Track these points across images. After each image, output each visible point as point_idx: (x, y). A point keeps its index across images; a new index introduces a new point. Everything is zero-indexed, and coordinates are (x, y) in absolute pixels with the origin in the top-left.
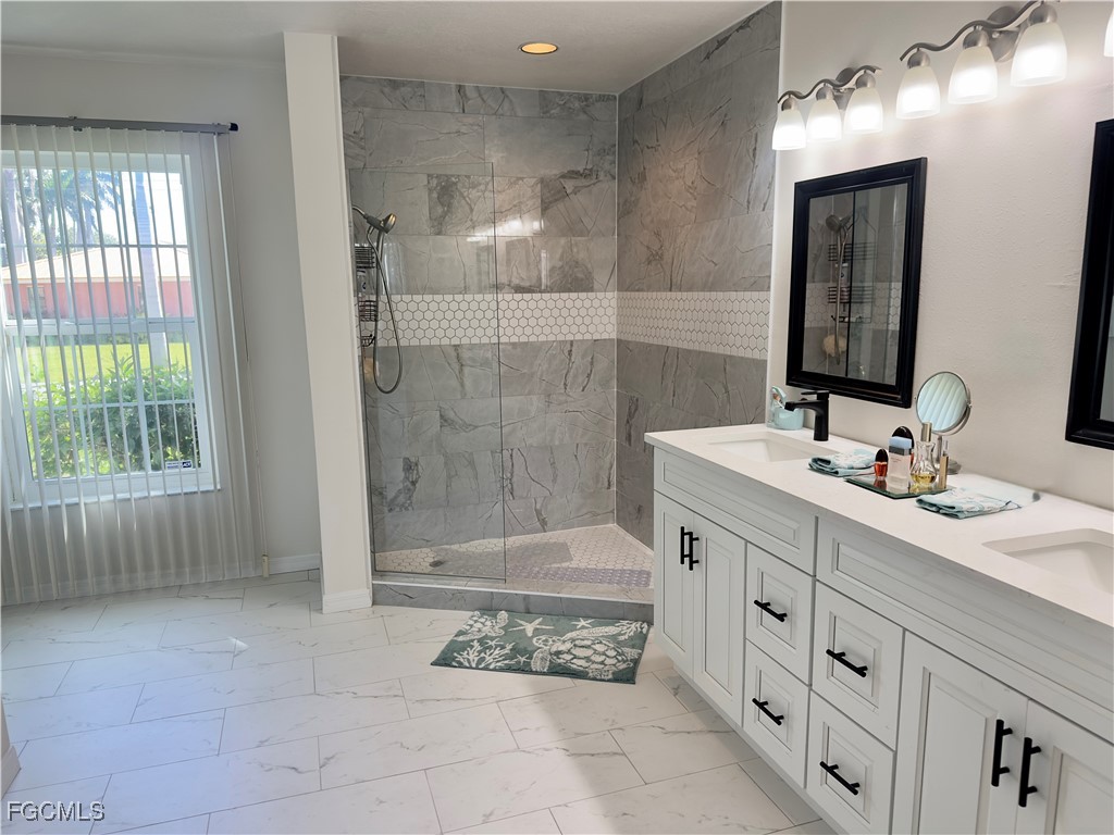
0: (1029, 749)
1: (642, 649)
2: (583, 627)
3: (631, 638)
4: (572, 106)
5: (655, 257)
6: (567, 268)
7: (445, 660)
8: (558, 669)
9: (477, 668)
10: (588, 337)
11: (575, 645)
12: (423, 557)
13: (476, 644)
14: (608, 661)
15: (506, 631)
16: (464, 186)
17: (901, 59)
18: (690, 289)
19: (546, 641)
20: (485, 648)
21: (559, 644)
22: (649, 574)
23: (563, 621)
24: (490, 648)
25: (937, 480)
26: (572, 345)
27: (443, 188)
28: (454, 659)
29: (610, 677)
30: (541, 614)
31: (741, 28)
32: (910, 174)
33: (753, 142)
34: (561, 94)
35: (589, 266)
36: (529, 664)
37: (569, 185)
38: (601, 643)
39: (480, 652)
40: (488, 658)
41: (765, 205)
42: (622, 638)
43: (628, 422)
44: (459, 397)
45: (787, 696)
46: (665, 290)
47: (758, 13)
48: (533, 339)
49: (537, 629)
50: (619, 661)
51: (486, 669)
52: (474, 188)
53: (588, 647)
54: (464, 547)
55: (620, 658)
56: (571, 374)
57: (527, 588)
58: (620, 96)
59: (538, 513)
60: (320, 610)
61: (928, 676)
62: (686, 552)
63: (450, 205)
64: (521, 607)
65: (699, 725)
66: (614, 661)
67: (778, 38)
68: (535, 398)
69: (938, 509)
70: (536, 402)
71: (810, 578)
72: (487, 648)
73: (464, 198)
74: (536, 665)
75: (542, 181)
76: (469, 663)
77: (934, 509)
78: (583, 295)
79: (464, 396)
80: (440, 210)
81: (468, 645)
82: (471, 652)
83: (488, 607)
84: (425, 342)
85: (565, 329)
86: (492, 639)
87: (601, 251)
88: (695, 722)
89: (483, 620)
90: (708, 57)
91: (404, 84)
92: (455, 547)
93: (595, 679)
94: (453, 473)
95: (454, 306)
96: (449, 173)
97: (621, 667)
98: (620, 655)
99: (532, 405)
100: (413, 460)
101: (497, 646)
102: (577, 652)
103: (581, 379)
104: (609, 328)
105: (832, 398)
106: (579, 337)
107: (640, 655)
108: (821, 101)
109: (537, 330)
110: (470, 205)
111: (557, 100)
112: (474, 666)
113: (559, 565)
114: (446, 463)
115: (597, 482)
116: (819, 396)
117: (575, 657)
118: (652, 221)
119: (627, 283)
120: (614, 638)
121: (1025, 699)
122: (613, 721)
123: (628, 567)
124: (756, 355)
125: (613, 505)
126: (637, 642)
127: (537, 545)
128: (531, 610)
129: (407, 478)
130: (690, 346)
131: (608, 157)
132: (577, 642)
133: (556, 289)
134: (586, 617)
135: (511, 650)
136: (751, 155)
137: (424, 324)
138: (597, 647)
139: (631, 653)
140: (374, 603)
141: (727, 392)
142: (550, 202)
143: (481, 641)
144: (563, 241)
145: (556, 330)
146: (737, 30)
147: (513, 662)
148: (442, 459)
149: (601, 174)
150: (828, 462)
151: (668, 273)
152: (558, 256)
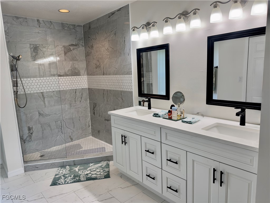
0: (222, 173)
1: (109, 168)
2: (92, 166)
3: (105, 166)
4: (71, 27)
5: (98, 67)
6: (73, 70)
7: (54, 183)
8: (89, 179)
9: (65, 184)
10: (80, 88)
11: (91, 171)
12: (37, 155)
13: (62, 177)
14: (102, 173)
15: (70, 171)
16: (41, 48)
17: (163, 21)
18: (109, 75)
19: (83, 172)
20: (66, 178)
21: (87, 172)
22: (104, 148)
23: (86, 165)
24: (67, 177)
25: (182, 116)
26: (76, 90)
27: (34, 48)
28: (57, 183)
29: (104, 177)
30: (79, 164)
31: (118, 11)
32: (165, 47)
33: (124, 39)
34: (67, 24)
35: (79, 69)
36: (80, 179)
37: (72, 48)
38: (98, 169)
39: (64, 179)
40: (67, 180)
41: (129, 54)
42: (103, 166)
43: (93, 109)
44: (44, 107)
45: (156, 172)
46: (102, 75)
47: (123, 7)
48: (65, 89)
49: (79, 169)
50: (104, 173)
51: (68, 183)
52: (44, 48)
53: (95, 171)
54: (49, 150)
55: (104, 172)
56: (76, 98)
57: (74, 158)
58: (83, 26)
59: (70, 137)
60: (7, 177)
61: (193, 161)
62: (123, 140)
63: (37, 53)
64: (73, 164)
65: (129, 184)
66: (103, 173)
67: (129, 14)
68: (67, 105)
69: (187, 122)
70: (67, 106)
71: (160, 143)
72: (66, 177)
73: (42, 51)
74: (82, 179)
75: (64, 46)
76: (62, 183)
77: (186, 122)
78: (78, 77)
79: (45, 106)
80: (34, 54)
81: (60, 178)
82: (61, 180)
83: (63, 166)
84: (32, 92)
85: (74, 86)
86: (67, 174)
87: (82, 65)
88: (128, 184)
89: (62, 170)
90: (109, 17)
91: (20, 18)
92: (46, 150)
93: (99, 179)
94: (44, 129)
95: (40, 81)
96: (36, 43)
97: (106, 174)
98: (104, 171)
99: (66, 107)
100: (31, 127)
101: (69, 176)
102: (92, 173)
103: (80, 99)
104: (86, 85)
105: (151, 99)
106: (78, 88)
107: (109, 169)
108: (143, 29)
109: (66, 87)
110: (43, 53)
111: (66, 25)
112: (64, 183)
113: (79, 150)
114: (41, 127)
115: (86, 126)
116: (149, 99)
117: (92, 174)
118: (96, 58)
119: (90, 73)
120: (101, 167)
121: (219, 162)
122: (108, 189)
123: (98, 147)
124: (130, 90)
125: (90, 131)
126: (107, 166)
127: (71, 146)
128: (76, 164)
129: (29, 132)
130: (111, 89)
131: (81, 41)
132: (91, 170)
133: (70, 75)
134: (92, 163)
135: (73, 176)
136: (124, 42)
137: (31, 87)
138: (97, 170)
139: (107, 170)
140: (25, 171)
141: (122, 99)
142: (67, 52)
143: (63, 176)
144: (71, 62)
145: (71, 86)
146: (117, 11)
147: (75, 180)
148: (40, 125)
149: (80, 46)
150: (158, 114)
151: (103, 71)
152: (70, 66)
